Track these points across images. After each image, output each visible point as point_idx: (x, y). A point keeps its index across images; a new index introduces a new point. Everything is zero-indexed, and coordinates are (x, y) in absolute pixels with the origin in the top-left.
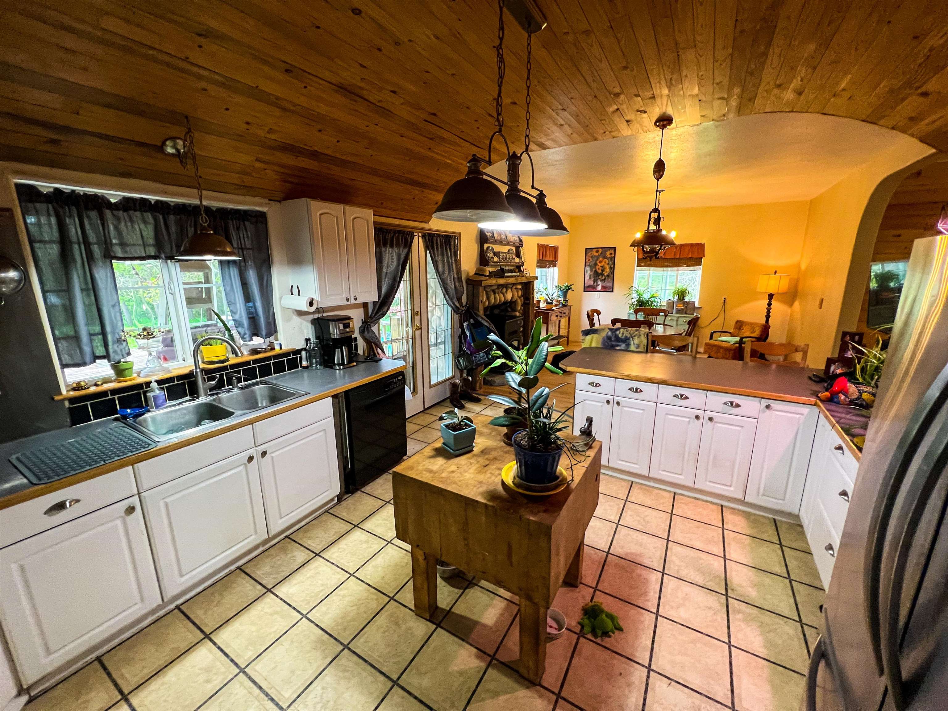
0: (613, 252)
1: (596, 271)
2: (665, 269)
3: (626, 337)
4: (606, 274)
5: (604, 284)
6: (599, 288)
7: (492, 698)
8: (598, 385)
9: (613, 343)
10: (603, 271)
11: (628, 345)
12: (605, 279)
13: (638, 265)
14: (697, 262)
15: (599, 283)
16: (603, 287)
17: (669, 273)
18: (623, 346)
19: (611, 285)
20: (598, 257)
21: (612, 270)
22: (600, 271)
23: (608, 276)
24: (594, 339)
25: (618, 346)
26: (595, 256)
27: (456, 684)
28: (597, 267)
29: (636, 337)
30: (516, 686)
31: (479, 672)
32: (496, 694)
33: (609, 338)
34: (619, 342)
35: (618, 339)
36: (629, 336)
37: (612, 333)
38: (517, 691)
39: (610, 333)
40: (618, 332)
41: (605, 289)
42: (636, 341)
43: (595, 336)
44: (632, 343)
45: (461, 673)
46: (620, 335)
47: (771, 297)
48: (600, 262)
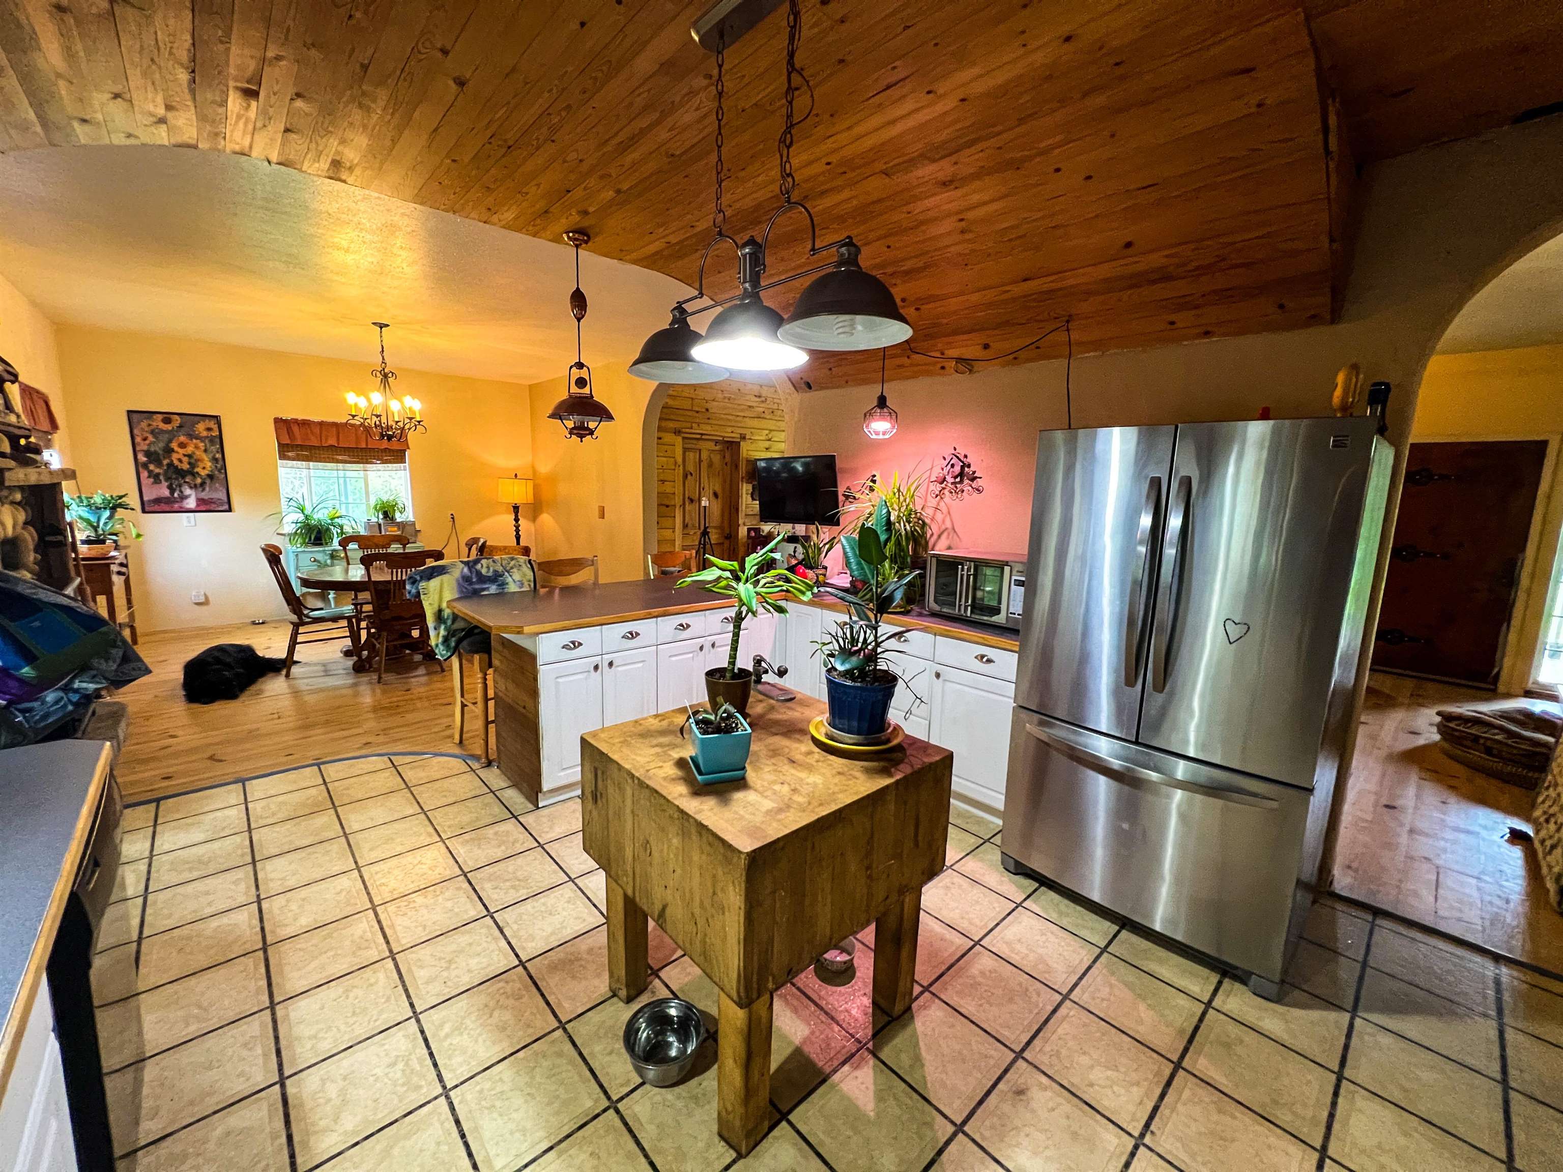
0: (215, 427)
1: (171, 465)
2: (340, 466)
3: (495, 571)
4: (203, 473)
5: (204, 495)
6: (191, 503)
7: (923, 1066)
8: (576, 645)
9: (477, 586)
10: (193, 465)
11: (503, 585)
12: (203, 484)
13: (283, 457)
14: (397, 456)
15: (188, 491)
16: (200, 501)
17: (349, 474)
18: (493, 589)
19: (222, 495)
20: (172, 435)
21: (220, 463)
22: (185, 466)
23: (211, 477)
24: (445, 585)
25: (484, 589)
26: (163, 431)
27: (898, 1111)
28: (175, 457)
29: (515, 570)
30: (908, 1032)
31: (882, 1071)
32: (917, 1060)
33: (466, 579)
34: (485, 582)
35: (482, 579)
36: (500, 569)
37: (470, 569)
38: (914, 1035)
39: (466, 570)
40: (479, 566)
41: (205, 506)
42: (517, 576)
43: (445, 577)
44: (509, 580)
45: (880, 1098)
46: (484, 571)
47: (516, 509)
48: (182, 445)
